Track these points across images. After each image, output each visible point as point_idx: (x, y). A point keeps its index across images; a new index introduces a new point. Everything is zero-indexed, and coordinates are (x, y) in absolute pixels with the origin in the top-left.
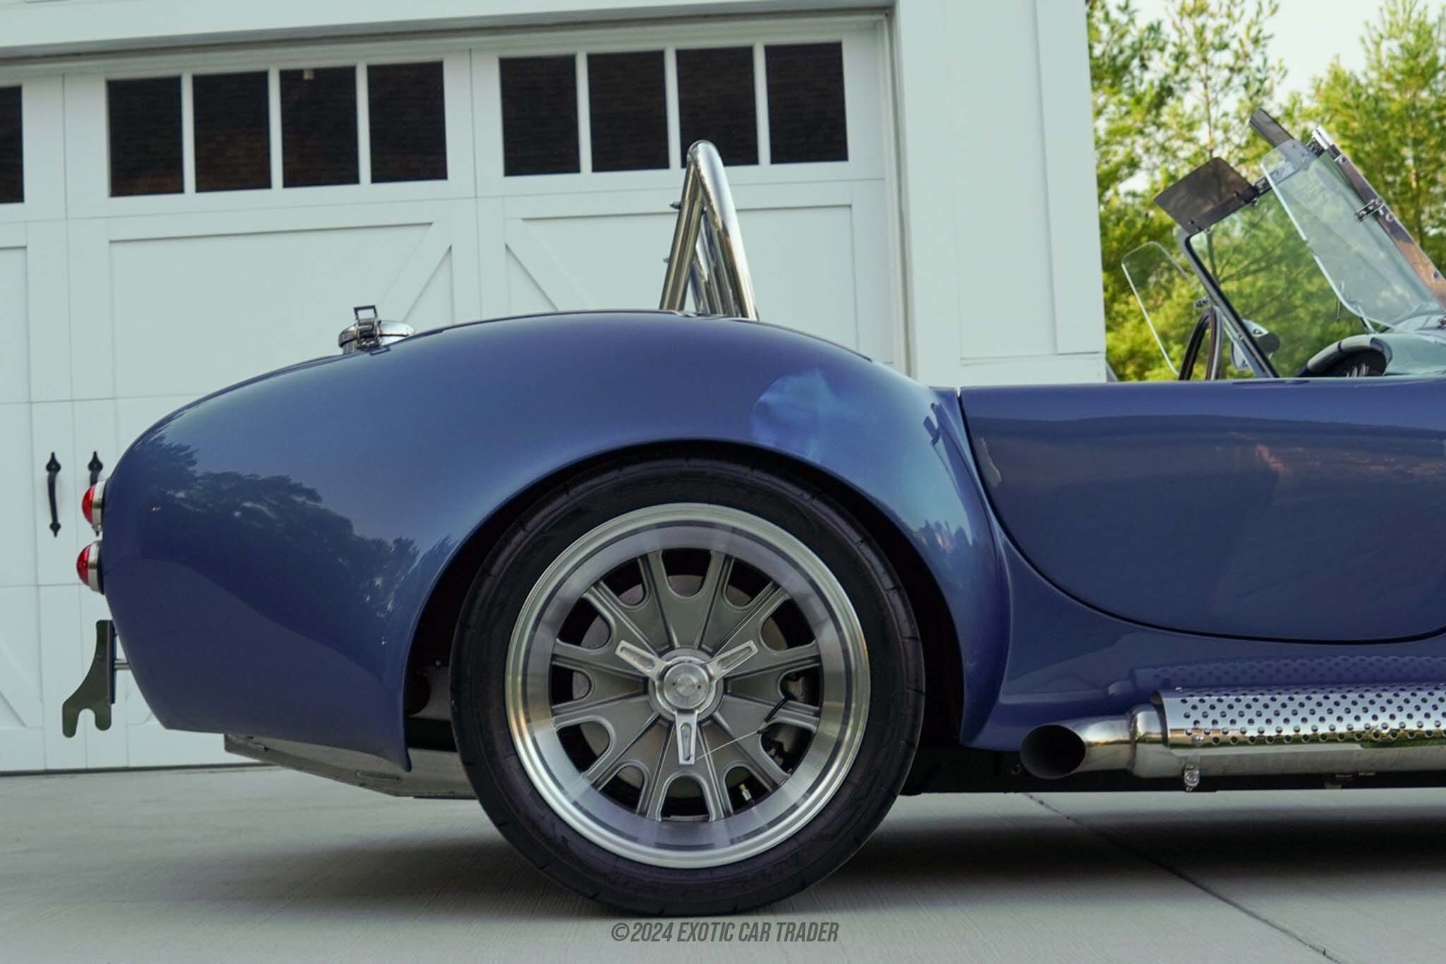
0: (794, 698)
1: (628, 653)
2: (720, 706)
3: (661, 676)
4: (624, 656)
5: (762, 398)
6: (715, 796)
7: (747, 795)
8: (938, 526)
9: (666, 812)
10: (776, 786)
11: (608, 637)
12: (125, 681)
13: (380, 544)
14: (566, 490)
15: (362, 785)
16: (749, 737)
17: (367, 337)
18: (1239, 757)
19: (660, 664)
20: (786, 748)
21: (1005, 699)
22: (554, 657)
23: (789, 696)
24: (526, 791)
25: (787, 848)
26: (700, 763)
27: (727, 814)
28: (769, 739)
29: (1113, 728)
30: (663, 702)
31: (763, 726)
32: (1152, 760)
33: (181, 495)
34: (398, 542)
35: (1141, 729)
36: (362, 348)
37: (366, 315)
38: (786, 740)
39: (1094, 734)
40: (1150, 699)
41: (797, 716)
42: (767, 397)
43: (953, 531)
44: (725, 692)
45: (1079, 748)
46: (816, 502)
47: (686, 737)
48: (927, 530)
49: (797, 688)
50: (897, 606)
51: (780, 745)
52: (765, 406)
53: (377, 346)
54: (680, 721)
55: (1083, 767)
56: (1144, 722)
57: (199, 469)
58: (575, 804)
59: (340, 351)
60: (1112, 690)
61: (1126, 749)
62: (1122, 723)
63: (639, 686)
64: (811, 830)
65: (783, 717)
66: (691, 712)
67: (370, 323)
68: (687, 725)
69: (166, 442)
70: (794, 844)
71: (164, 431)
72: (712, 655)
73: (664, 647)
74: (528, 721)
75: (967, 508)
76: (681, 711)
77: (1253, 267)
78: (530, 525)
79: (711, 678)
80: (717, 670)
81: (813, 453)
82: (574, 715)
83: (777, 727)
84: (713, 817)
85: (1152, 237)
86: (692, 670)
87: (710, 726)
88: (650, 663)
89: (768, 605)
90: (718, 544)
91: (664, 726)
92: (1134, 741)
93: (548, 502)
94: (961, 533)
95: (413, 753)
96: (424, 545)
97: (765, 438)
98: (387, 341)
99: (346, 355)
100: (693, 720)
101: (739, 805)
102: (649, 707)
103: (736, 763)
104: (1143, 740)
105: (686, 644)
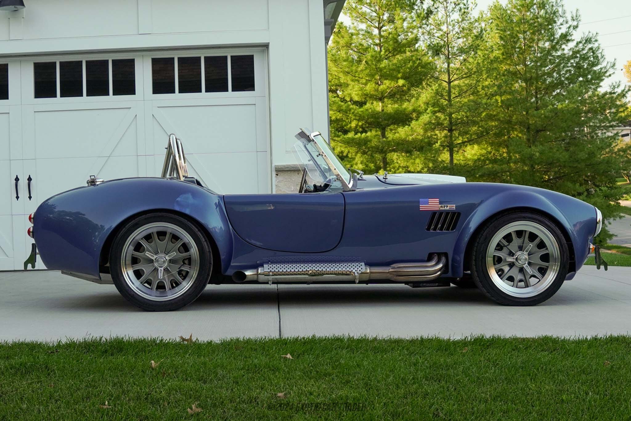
0: (186, 264)
1: (148, 254)
2: (169, 265)
3: (156, 259)
4: (147, 255)
5: (177, 199)
6: (167, 285)
7: (174, 285)
8: (216, 227)
9: (157, 289)
10: (181, 283)
11: (144, 250)
12: (38, 257)
13: (97, 225)
14: (134, 219)
15: (93, 281)
16: (175, 272)
17: (92, 182)
18: (280, 278)
19: (155, 257)
20: (184, 275)
21: (232, 264)
22: (132, 255)
23: (184, 263)
24: (125, 284)
25: (181, 297)
26: (164, 279)
27: (170, 289)
28: (180, 273)
29: (253, 271)
30: (156, 265)
31: (178, 270)
32: (262, 278)
33: (51, 216)
34: (101, 226)
35: (259, 272)
36: (92, 185)
37: (93, 177)
38: (184, 273)
39: (248, 273)
40: (262, 265)
41: (185, 268)
42: (178, 199)
43: (219, 227)
44: (170, 263)
45: (245, 276)
46: (188, 222)
47: (161, 272)
48: (214, 228)
49: (186, 262)
50: (205, 244)
51: (183, 274)
52: (178, 201)
53: (95, 184)
54: (160, 269)
55: (246, 280)
56: (260, 270)
57: (56, 210)
58: (137, 288)
59: (87, 185)
60: (258, 262)
61: (256, 276)
62: (256, 270)
63: (151, 261)
64: (186, 293)
65: (182, 268)
66: (162, 267)
67: (93, 179)
68: (161, 270)
69: (49, 204)
70: (182, 296)
71: (49, 201)
72: (167, 254)
73: (156, 253)
74: (126, 269)
75: (223, 223)
76: (160, 267)
77: (464, 76)
78: (126, 227)
79: (166, 260)
80: (168, 258)
81: (187, 211)
82: (137, 267)
83: (182, 270)
84: (167, 290)
85: (422, 67)
86: (162, 258)
87: (166, 270)
88: (153, 256)
89: (179, 244)
90: (169, 231)
91: (156, 270)
92: (258, 274)
93: (130, 222)
94: (221, 228)
95: (101, 274)
96: (107, 227)
97: (177, 208)
98: (98, 183)
99: (88, 186)
100: (162, 269)
101: (173, 287)
102: (153, 266)
103: (172, 278)
104: (260, 274)
105: (162, 252)
